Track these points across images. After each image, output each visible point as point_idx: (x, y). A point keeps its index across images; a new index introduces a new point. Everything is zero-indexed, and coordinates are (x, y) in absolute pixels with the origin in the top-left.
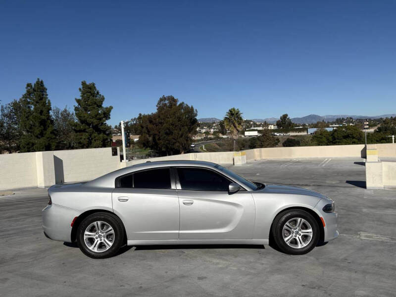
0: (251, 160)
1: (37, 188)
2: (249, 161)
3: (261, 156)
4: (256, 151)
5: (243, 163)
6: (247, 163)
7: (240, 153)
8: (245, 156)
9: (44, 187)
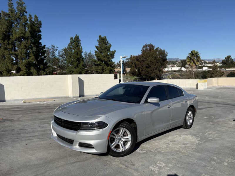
0: (211, 86)
1: (68, 97)
2: (209, 86)
3: (217, 83)
4: (214, 80)
5: (205, 88)
6: (208, 88)
7: (203, 80)
8: (206, 83)
9: (72, 97)
